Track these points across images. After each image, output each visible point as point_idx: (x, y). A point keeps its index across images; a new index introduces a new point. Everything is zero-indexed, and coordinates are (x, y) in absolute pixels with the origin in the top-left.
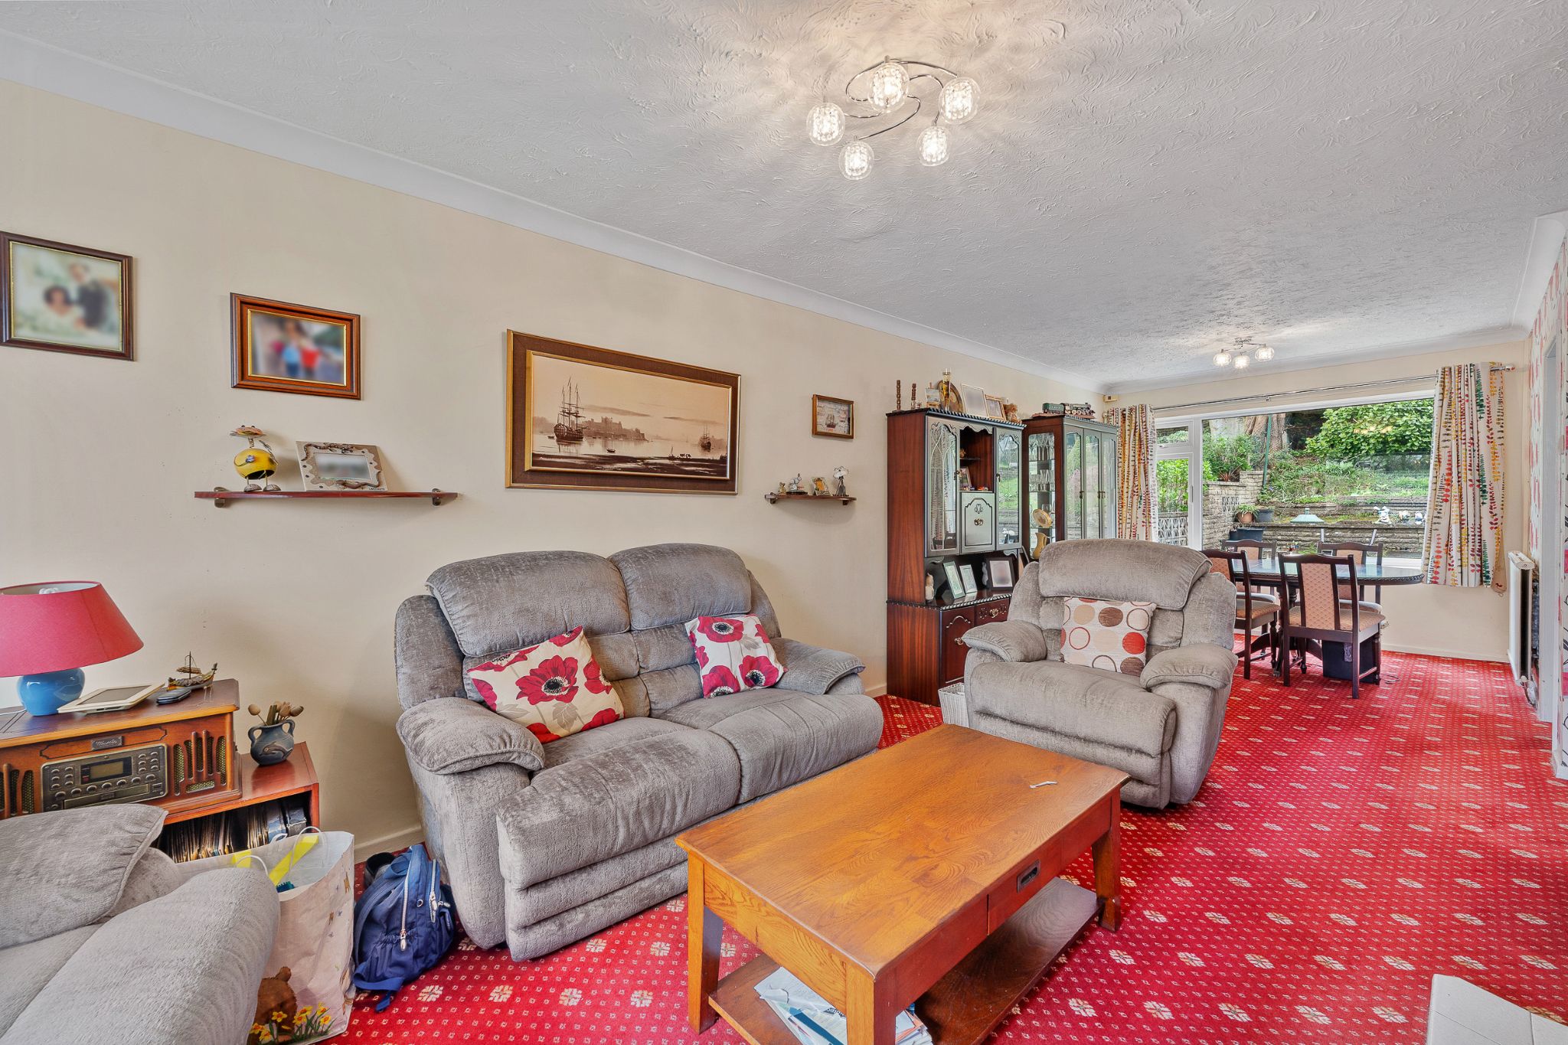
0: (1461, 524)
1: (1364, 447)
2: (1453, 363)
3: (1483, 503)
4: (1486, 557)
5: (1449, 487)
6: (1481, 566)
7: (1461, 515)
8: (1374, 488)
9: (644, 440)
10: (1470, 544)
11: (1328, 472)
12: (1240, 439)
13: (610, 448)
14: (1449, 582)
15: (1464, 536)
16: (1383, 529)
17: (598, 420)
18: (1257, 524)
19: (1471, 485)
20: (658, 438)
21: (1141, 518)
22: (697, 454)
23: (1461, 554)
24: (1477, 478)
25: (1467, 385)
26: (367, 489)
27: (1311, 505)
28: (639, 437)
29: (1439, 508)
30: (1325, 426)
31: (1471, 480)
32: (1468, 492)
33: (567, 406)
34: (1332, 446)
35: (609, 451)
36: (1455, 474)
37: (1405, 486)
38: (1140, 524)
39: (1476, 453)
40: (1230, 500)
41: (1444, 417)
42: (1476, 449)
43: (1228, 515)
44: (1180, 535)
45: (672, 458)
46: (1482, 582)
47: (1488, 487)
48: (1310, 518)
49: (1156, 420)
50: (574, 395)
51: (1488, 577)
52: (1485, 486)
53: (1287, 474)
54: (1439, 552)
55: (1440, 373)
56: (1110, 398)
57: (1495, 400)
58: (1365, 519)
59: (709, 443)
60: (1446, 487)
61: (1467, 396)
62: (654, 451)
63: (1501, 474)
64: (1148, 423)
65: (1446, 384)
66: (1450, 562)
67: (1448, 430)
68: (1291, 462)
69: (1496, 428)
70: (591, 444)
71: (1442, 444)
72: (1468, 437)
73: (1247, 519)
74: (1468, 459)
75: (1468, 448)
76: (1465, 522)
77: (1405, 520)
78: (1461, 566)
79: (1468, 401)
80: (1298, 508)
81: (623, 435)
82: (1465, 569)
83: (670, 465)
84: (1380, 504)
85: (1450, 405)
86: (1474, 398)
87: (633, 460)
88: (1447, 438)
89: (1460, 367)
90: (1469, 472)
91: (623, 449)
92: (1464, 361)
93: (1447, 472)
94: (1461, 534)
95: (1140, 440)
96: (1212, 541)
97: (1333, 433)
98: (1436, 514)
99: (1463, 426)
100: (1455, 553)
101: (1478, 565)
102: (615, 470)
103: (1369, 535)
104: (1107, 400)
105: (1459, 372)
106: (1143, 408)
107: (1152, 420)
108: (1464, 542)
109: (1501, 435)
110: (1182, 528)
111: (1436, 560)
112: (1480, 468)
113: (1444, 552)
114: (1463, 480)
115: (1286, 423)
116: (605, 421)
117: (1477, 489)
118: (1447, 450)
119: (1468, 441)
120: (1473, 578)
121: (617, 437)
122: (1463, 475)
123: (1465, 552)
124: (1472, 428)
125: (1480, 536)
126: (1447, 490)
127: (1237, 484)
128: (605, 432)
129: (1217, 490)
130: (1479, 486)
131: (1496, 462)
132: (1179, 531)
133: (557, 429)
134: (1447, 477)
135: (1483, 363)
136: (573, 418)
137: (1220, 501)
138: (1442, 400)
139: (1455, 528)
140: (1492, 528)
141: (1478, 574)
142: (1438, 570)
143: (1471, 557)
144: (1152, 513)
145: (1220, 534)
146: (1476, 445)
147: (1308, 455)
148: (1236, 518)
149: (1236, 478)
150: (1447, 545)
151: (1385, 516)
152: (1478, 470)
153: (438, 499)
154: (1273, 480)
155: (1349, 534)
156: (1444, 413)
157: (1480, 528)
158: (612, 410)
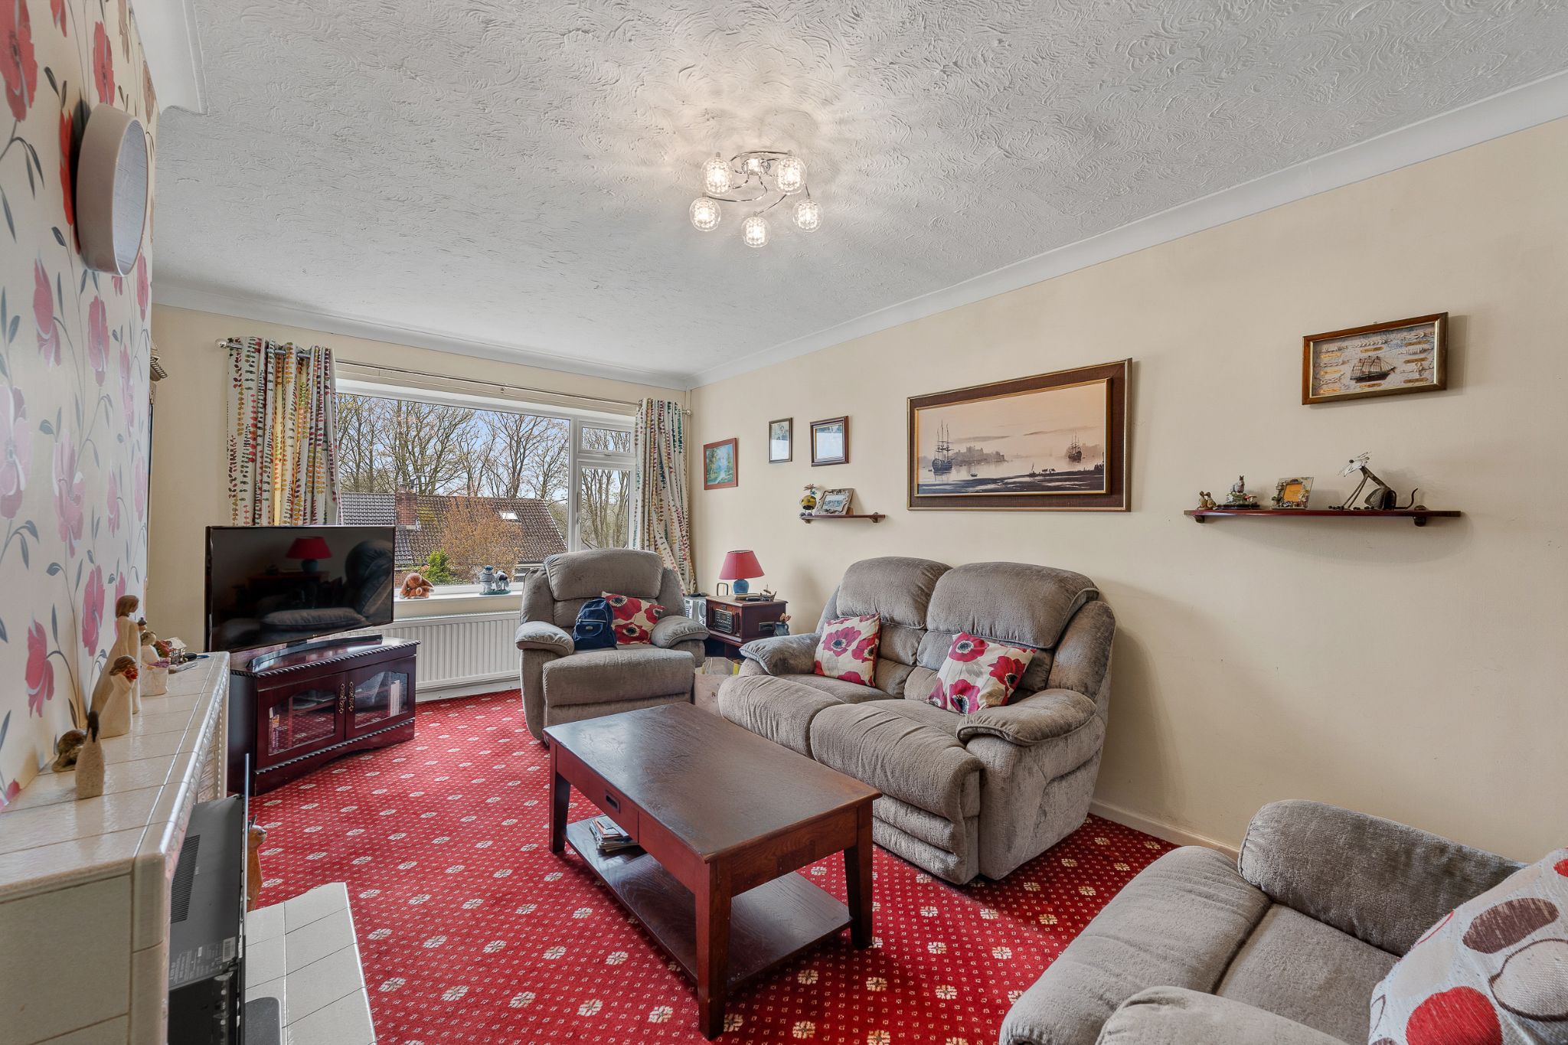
9: (1004, 461)
13: (973, 473)
17: (963, 450)
20: (1017, 457)
22: (1063, 466)
26: (836, 514)
28: (999, 458)
33: (941, 444)
35: (972, 476)
45: (1033, 475)
50: (945, 433)
59: (1079, 453)
62: (1014, 470)
70: (958, 471)
81: (983, 459)
83: (1030, 482)
87: (994, 481)
91: (984, 472)
102: (977, 492)
116: (969, 449)
121: (979, 462)
128: (970, 459)
133: (934, 463)
136: (945, 452)
153: (876, 518)
158: (976, 439)
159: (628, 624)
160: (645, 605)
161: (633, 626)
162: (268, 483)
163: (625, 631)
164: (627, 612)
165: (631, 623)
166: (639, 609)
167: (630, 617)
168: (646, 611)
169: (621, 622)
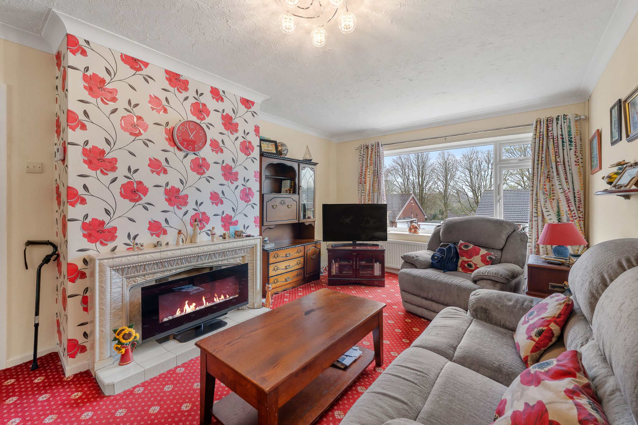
159: (468, 261)
160: (483, 252)
161: (471, 263)
162: (364, 190)
163: (466, 265)
164: (470, 254)
165: (471, 261)
166: (478, 254)
167: (471, 257)
168: (482, 256)
169: (465, 259)
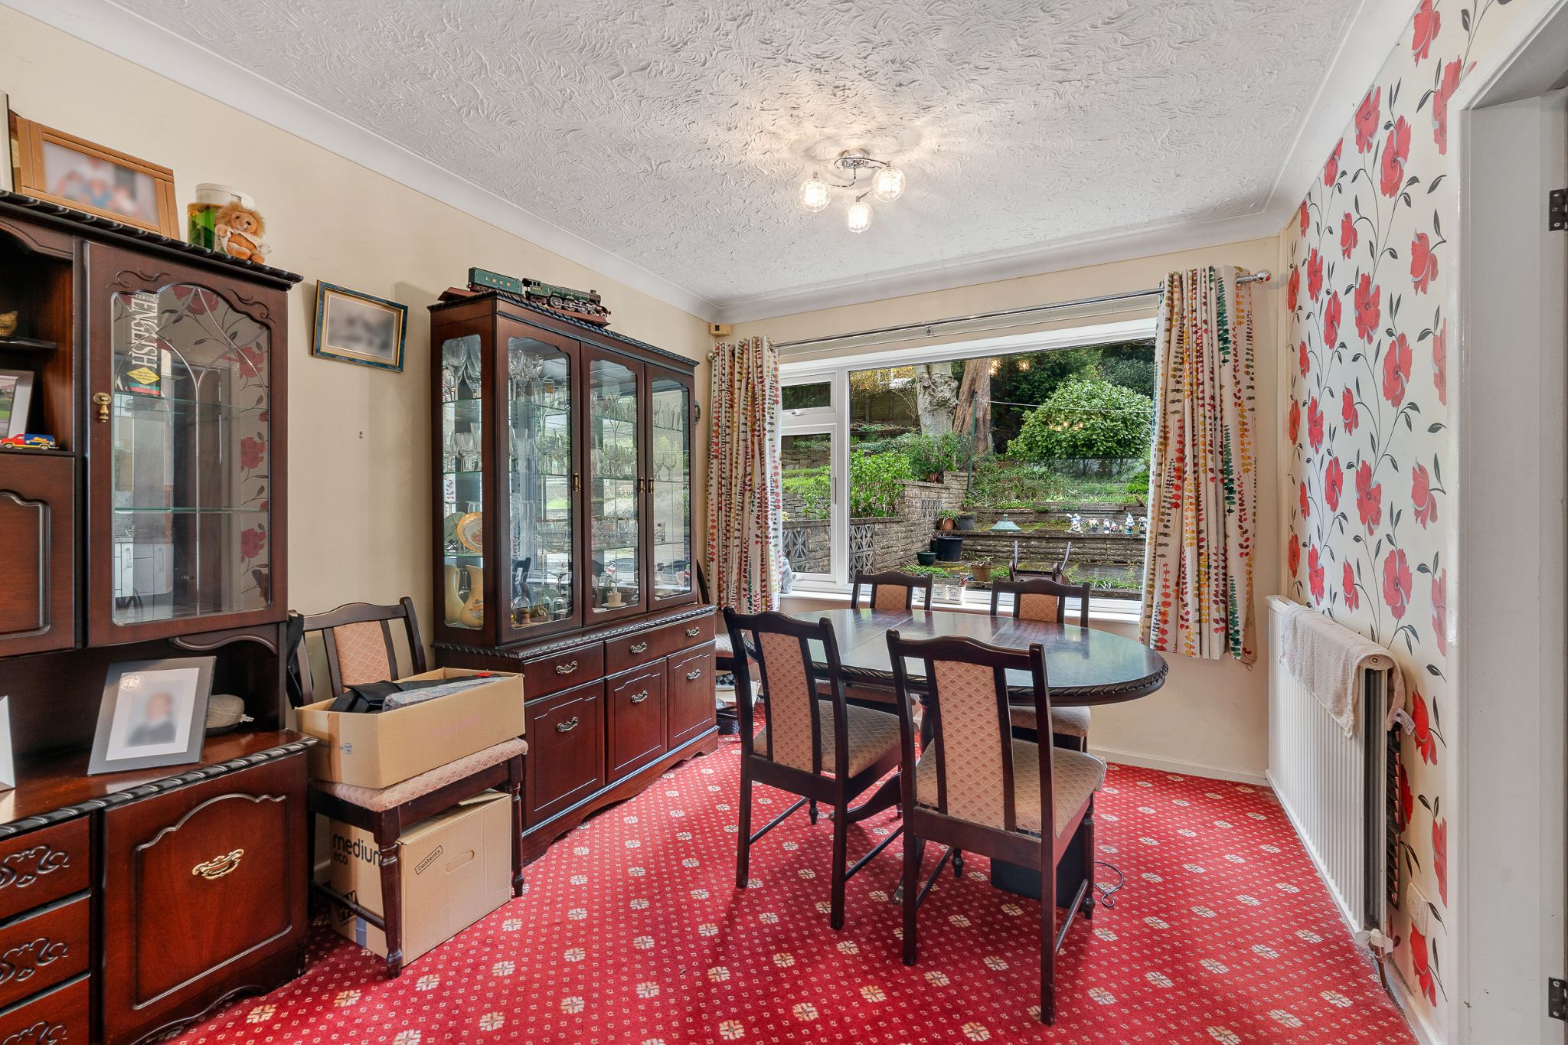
0: (1200, 547)
1: (1057, 450)
2: (1183, 268)
3: (1230, 511)
4: (1234, 605)
5: (1179, 482)
6: (1225, 621)
7: (1199, 532)
8: (1065, 494)
10: (1213, 583)
11: (1026, 476)
12: (947, 437)
14: (1183, 649)
15: (1203, 569)
16: (1076, 539)
18: (957, 532)
19: (1213, 479)
21: (754, 530)
23: (1200, 601)
24: (1220, 467)
25: (1205, 304)
27: (1011, 511)
29: (1166, 518)
30: (1024, 428)
31: (1212, 470)
32: (1210, 491)
34: (1030, 450)
36: (1189, 460)
37: (1092, 492)
38: (753, 539)
39: (1219, 421)
40: (931, 504)
41: (1172, 359)
42: (1218, 415)
43: (928, 522)
44: (865, 548)
46: (1227, 648)
47: (1236, 482)
48: (1008, 525)
49: (782, 367)
51: (1237, 642)
52: (1232, 481)
53: (990, 477)
54: (1166, 595)
55: (1167, 283)
56: (717, 328)
57: (1242, 331)
58: (1059, 527)
60: (1176, 482)
61: (1205, 322)
63: (1252, 461)
64: (765, 370)
65: (1176, 302)
66: (1182, 612)
67: (1178, 382)
68: (995, 466)
69: (1245, 381)
71: (1171, 407)
72: (1207, 396)
73: (949, 526)
74: (1208, 433)
75: (1208, 414)
76: (1203, 544)
77: (1094, 529)
78: (1200, 621)
79: (1206, 331)
80: (997, 516)
82: (1205, 626)
84: (1072, 511)
85: (1180, 340)
86: (1215, 328)
88: (1178, 396)
89: (1194, 273)
90: (1209, 456)
92: (1201, 265)
93: (1178, 455)
94: (1199, 565)
95: (754, 398)
96: (909, 553)
97: (1031, 436)
98: (1162, 529)
99: (1200, 376)
100: (1190, 598)
101: (1222, 619)
103: (1062, 545)
104: (713, 331)
105: (1194, 282)
106: (757, 343)
107: (772, 366)
108: (1204, 581)
109: (1250, 393)
110: (869, 538)
111: (1163, 609)
112: (1224, 450)
113: (1173, 595)
114: (1201, 469)
115: (991, 426)
117: (1220, 486)
118: (1177, 417)
119: (1207, 401)
120: (1216, 641)
122: (1201, 461)
123: (1205, 597)
124: (1212, 379)
125: (1225, 567)
126: (1178, 488)
127: (940, 485)
129: (916, 491)
130: (1222, 480)
131: (1246, 440)
132: (864, 543)
134: (1176, 465)
135: (1227, 267)
137: (919, 505)
138: (1169, 330)
139: (1190, 554)
140: (1241, 555)
141: (1223, 634)
142: (1166, 627)
143: (1214, 606)
144: (770, 523)
145: (920, 545)
146: (1218, 409)
147: (1009, 458)
148: (938, 525)
149: (939, 480)
150: (1178, 584)
151: (1077, 525)
152: (1221, 453)
154: (978, 484)
155: (1044, 543)
156: (1172, 354)
157: (1224, 554)
